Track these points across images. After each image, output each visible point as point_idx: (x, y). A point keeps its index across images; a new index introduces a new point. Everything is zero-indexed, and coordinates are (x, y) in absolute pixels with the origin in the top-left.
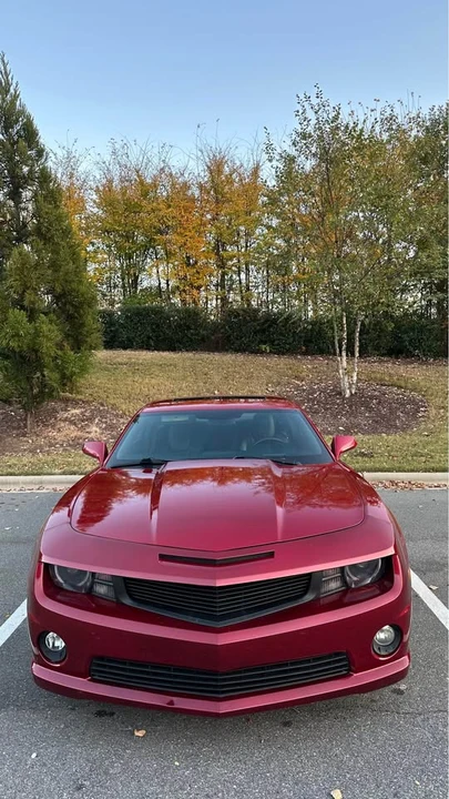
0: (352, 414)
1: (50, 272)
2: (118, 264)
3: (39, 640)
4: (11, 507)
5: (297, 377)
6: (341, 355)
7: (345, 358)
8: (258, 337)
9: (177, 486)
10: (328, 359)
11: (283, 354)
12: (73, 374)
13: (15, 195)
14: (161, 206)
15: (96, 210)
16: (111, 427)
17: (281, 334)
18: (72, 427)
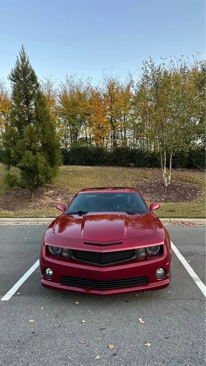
0: (168, 193)
1: (42, 135)
2: (69, 127)
3: (43, 271)
4: (27, 230)
5: (145, 178)
6: (163, 168)
7: (165, 170)
8: (129, 160)
9: (93, 221)
10: (159, 169)
11: (140, 167)
12: (51, 176)
13: (27, 103)
14: (87, 104)
15: (59, 105)
16: (66, 198)
17: (139, 159)
18: (50, 198)
